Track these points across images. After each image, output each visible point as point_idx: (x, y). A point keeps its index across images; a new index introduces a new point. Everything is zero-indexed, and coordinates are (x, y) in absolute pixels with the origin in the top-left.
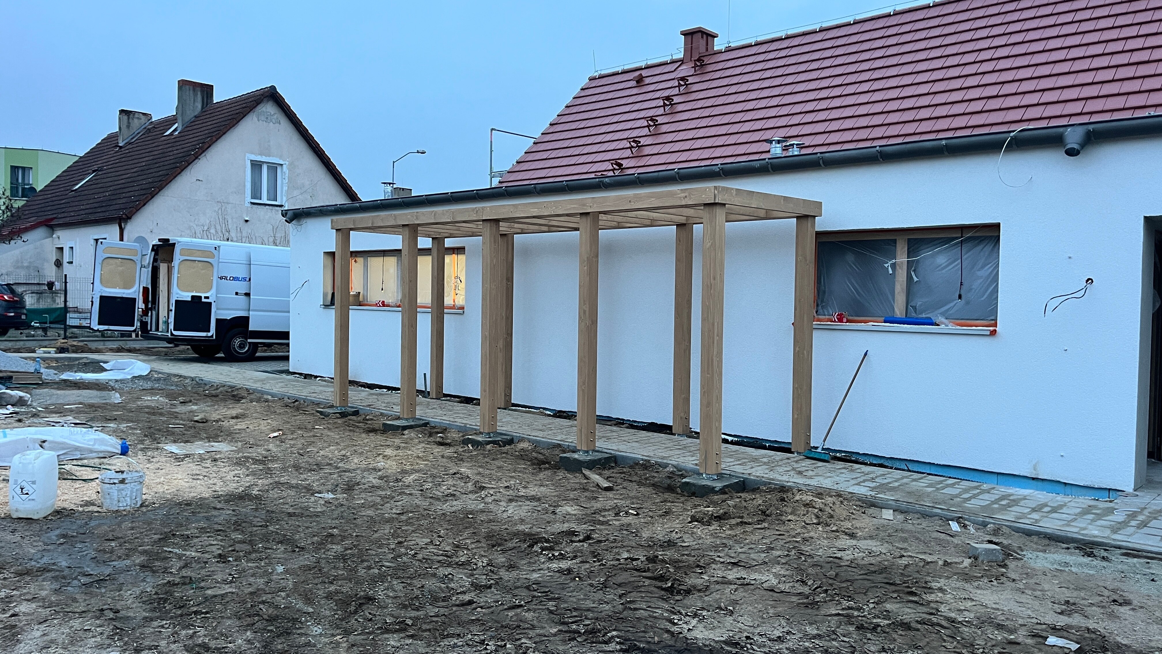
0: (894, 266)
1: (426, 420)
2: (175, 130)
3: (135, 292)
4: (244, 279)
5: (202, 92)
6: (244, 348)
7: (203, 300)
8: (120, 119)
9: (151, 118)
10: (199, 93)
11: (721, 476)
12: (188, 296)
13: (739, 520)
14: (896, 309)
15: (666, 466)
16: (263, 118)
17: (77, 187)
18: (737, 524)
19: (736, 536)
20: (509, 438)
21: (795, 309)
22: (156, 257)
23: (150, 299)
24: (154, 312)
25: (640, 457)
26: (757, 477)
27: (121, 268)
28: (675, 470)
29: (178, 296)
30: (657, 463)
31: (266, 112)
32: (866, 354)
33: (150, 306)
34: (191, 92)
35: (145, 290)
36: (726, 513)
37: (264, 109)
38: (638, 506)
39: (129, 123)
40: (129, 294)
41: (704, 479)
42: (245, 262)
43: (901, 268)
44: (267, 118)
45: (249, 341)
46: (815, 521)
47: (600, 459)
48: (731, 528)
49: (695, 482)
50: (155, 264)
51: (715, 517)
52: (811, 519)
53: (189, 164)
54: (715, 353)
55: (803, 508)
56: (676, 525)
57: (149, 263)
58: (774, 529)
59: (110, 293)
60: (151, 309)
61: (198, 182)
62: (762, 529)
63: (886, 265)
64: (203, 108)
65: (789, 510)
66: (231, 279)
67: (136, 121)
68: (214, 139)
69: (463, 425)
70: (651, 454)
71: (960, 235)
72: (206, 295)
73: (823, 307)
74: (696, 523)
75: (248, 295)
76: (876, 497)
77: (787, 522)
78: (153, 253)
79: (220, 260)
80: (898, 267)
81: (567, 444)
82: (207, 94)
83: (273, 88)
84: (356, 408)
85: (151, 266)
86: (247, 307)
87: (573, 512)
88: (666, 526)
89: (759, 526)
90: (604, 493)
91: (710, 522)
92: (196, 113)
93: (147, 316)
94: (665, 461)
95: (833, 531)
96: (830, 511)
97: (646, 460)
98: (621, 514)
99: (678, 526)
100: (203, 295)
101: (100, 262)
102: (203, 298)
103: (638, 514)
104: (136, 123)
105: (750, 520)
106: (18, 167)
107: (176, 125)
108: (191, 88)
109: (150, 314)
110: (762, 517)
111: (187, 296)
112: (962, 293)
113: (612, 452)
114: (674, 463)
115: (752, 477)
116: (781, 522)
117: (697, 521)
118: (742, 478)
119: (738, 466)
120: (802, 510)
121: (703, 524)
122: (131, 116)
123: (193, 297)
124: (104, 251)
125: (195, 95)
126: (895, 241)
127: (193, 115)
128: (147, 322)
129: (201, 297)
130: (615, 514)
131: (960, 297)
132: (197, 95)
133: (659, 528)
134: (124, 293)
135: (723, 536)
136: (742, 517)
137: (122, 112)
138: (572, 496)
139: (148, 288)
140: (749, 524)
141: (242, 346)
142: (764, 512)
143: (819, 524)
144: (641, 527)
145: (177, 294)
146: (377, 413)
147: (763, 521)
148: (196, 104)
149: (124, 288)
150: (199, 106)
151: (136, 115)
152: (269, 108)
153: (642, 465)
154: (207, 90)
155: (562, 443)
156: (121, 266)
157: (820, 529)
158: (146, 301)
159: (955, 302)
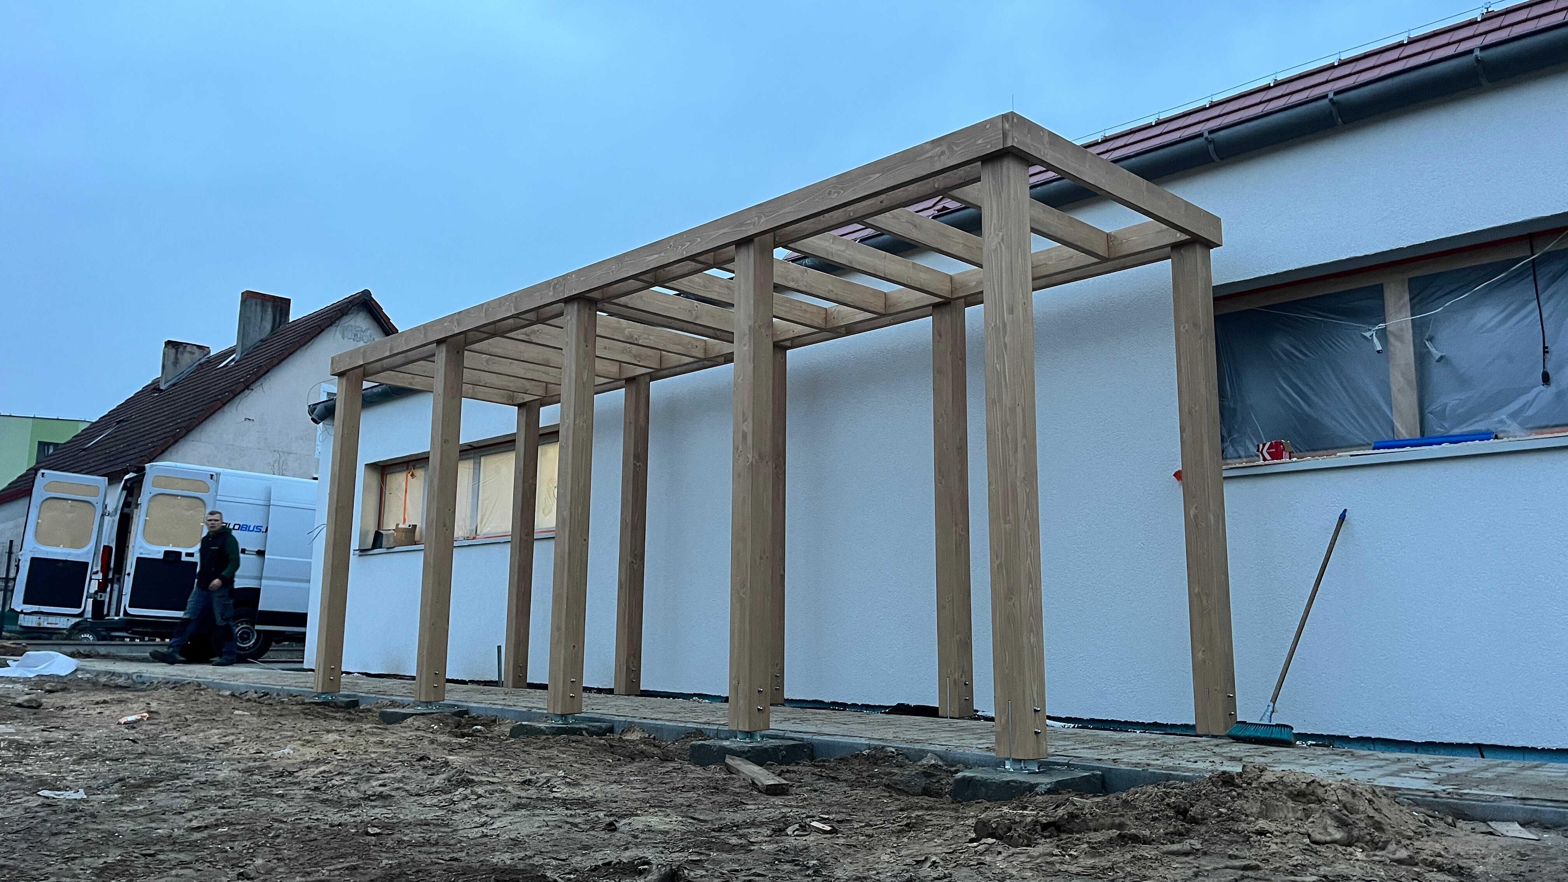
0: (1383, 335)
1: (462, 706)
2: (233, 360)
3: (88, 553)
4: (258, 529)
5: (274, 308)
6: (248, 639)
7: (184, 558)
8: (164, 354)
9: (209, 352)
10: (270, 309)
11: (1046, 767)
12: (159, 552)
13: (1114, 833)
14: (1398, 425)
15: (922, 754)
16: (350, 335)
17: (89, 445)
18: (1111, 841)
19: (1112, 869)
20: (604, 725)
21: (1182, 430)
22: (129, 499)
23: (112, 565)
24: (116, 586)
25: (863, 741)
26: (1137, 765)
27: (70, 515)
28: (940, 763)
29: (141, 551)
30: (899, 752)
31: (356, 327)
32: (1343, 517)
33: (110, 576)
34: (259, 308)
35: (107, 549)
36: (1072, 816)
37: (352, 323)
38: (839, 817)
39: (176, 358)
40: (78, 556)
41: (1008, 771)
42: (262, 502)
43: (1399, 338)
44: (356, 335)
45: (257, 627)
46: (1338, 835)
47: (776, 748)
48: (1094, 850)
49: (985, 776)
50: (126, 510)
51: (1045, 827)
52: (1325, 828)
53: (235, 396)
54: (1020, 474)
55: (1290, 804)
56: (935, 849)
57: (116, 510)
58: (1222, 855)
59: (47, 553)
60: (112, 581)
61: (248, 421)
62: (1186, 854)
63: (1368, 334)
64: (273, 329)
65: (1254, 808)
66: (237, 527)
67: (187, 356)
68: (276, 361)
69: (524, 710)
70: (890, 736)
71: (1529, 253)
72: (190, 551)
73: (1233, 442)
74: (991, 840)
75: (261, 553)
76: (1461, 795)
77: (1254, 838)
78: (125, 493)
79: (218, 498)
80: (1392, 339)
81: (715, 727)
82: (281, 310)
83: (367, 293)
84: (355, 696)
85: (119, 512)
86: (260, 575)
87: (662, 827)
88: (903, 853)
89: (1176, 847)
90: (763, 798)
91: (1029, 839)
92: (263, 336)
93: (105, 592)
94: (917, 746)
95: (1400, 862)
96: (1371, 812)
97: (876, 748)
98: (789, 831)
99: (939, 850)
100: (184, 551)
101: (38, 505)
102: (183, 555)
103: (834, 831)
104: (187, 360)
105: (1147, 833)
106: (49, 444)
107: (234, 356)
108: (259, 301)
109: (109, 589)
110: (1179, 825)
111: (157, 552)
112: (1550, 369)
113: (805, 736)
114: (938, 748)
115: (1123, 767)
116: (1236, 837)
117: (992, 836)
118: (1098, 768)
119: (1085, 751)
120: (1290, 810)
121: (1011, 842)
122: (181, 349)
123: (167, 553)
124: (47, 488)
125: (264, 311)
126: (1378, 292)
127: (259, 338)
128: (103, 602)
129: (180, 553)
130: (774, 830)
131: (1546, 379)
132: (266, 311)
133: (885, 858)
134: (69, 554)
135: (1073, 869)
136: (1121, 826)
137: (169, 343)
138: (679, 801)
139: (111, 548)
140: (1146, 841)
141: (245, 637)
142: (1182, 813)
143: (1350, 845)
144: (836, 854)
145: (141, 547)
146: (385, 702)
147: (1182, 835)
148: (264, 323)
149: (73, 546)
150: (268, 326)
151: (188, 348)
152: (360, 322)
153: (868, 757)
154: (282, 305)
155: (706, 726)
156: (70, 512)
157: (1359, 855)
158: (105, 569)
159: (1535, 391)
